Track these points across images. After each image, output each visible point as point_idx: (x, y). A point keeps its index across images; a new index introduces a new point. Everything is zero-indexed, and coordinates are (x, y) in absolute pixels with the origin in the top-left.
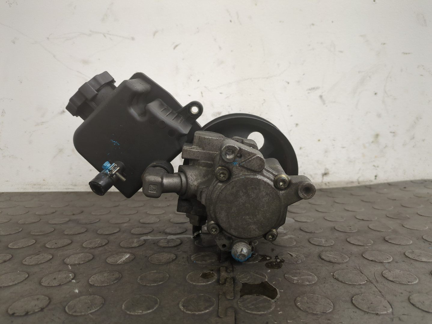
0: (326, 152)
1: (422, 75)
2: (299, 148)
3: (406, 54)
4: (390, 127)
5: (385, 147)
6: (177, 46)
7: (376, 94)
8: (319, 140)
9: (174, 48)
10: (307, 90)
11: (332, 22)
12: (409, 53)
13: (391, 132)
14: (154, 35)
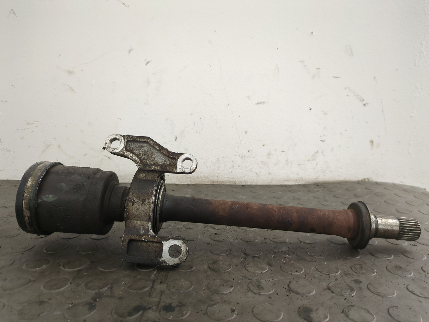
0: (269, 155)
1: (348, 96)
2: (248, 151)
3: (336, 77)
4: (321, 136)
5: (316, 153)
6: (148, 62)
7: (310, 109)
8: (264, 145)
9: (146, 65)
10: (255, 104)
11: (277, 49)
12: (338, 77)
13: (321, 141)
14: (129, 53)
